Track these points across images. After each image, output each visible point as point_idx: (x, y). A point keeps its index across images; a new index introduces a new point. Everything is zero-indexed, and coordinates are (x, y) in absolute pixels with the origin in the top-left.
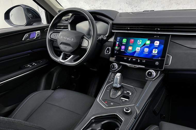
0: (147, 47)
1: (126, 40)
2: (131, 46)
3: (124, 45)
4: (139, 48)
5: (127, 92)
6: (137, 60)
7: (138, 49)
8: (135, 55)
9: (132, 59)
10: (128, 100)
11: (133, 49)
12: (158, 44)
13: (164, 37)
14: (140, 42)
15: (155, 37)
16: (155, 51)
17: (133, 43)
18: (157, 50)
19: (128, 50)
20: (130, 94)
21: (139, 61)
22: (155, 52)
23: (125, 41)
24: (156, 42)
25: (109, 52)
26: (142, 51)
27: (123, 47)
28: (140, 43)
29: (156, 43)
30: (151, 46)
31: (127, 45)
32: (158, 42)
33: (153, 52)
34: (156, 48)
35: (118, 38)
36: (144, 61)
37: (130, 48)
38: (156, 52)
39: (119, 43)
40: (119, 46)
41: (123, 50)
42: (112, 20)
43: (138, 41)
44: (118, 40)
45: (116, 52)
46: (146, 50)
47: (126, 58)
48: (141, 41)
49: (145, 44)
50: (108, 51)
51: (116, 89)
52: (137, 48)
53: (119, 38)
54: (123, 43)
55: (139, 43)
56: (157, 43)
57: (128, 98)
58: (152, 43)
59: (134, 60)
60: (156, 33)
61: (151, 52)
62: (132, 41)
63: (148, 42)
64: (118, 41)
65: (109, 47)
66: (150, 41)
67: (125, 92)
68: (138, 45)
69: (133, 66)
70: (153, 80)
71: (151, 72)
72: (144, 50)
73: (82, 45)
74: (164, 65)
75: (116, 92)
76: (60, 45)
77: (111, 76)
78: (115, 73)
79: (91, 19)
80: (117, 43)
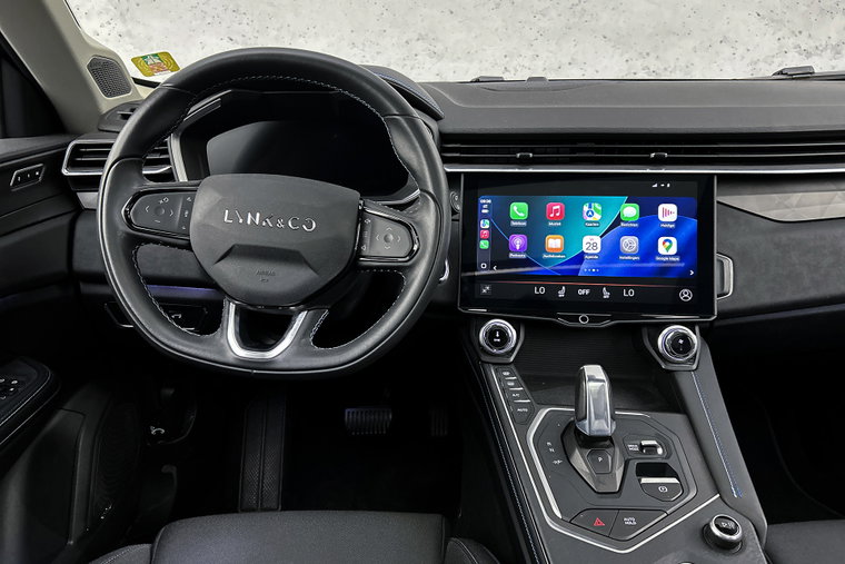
0: (630, 232)
1: (524, 206)
2: (554, 231)
3: (518, 230)
4: (598, 240)
5: (644, 443)
6: (597, 292)
7: (591, 244)
8: (584, 269)
9: (571, 291)
10: (674, 480)
11: (566, 244)
12: (673, 217)
13: (694, 185)
14: (594, 211)
15: (656, 186)
16: (667, 244)
17: (564, 217)
18: (674, 240)
19: (548, 253)
20: (660, 451)
21: (606, 295)
22: (668, 249)
23: (519, 211)
24: (662, 207)
25: (443, 272)
26: (612, 252)
27: (518, 242)
28: (597, 217)
29: (666, 213)
30: (647, 227)
31: (535, 230)
32: (673, 208)
33: (662, 249)
34: (668, 232)
35: (485, 202)
36: (632, 293)
37: (554, 243)
38: (673, 250)
39: (491, 223)
40: (495, 236)
43: (586, 208)
44: (484, 211)
45: (484, 266)
46: (630, 244)
47: (542, 290)
48: (597, 206)
49: (618, 221)
51: (595, 444)
52: (586, 239)
53: (489, 201)
54: (513, 223)
55: (589, 219)
56: (668, 213)
57: (662, 470)
58: (648, 212)
59: (581, 292)
60: (648, 171)
61: (649, 251)
62: (556, 211)
63: (631, 212)
64: (485, 217)
66: (637, 206)
67: (633, 448)
68: (590, 228)
69: (583, 321)
70: (694, 367)
71: (685, 337)
72: (618, 244)
73: (364, 248)
74: (716, 299)
75: (605, 462)
76: (219, 261)
77: (505, 385)
78: (512, 367)
79: (405, 113)
80: (485, 224)
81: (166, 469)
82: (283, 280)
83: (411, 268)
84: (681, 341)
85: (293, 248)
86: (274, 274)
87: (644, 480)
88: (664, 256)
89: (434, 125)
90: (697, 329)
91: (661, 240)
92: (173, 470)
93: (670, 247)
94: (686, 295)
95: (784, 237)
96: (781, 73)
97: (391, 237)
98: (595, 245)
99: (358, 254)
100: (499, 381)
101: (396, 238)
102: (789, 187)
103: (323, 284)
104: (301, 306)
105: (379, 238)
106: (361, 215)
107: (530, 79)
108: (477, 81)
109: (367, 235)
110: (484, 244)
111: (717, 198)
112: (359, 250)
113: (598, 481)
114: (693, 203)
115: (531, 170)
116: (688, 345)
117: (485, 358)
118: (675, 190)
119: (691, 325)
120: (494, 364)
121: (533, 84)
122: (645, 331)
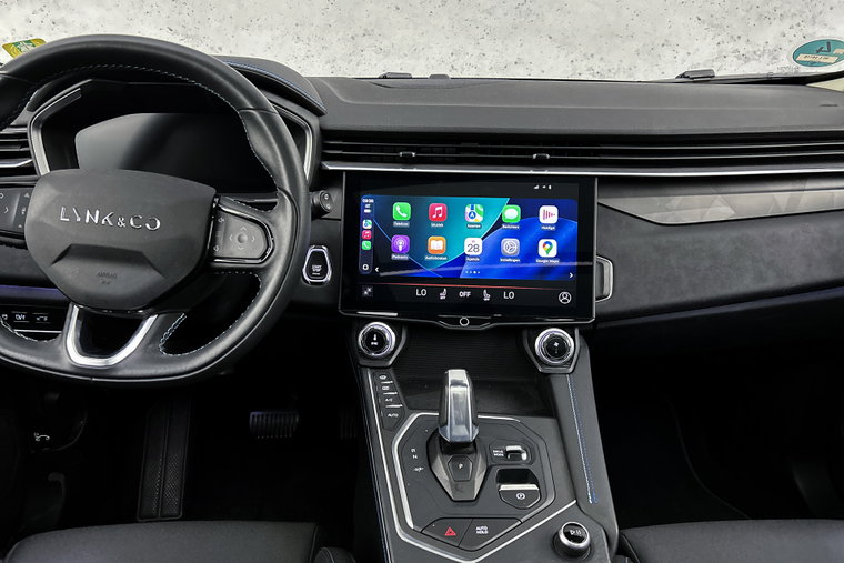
0: (511, 234)
1: (407, 206)
2: (437, 232)
3: (401, 231)
4: (479, 241)
5: (509, 448)
6: (477, 295)
7: (473, 246)
8: (466, 271)
9: (453, 293)
10: (534, 487)
11: (448, 245)
12: (554, 219)
13: (575, 187)
14: (477, 212)
15: (537, 187)
16: (548, 246)
17: (446, 218)
18: (554, 242)
19: (430, 255)
20: (524, 456)
21: (487, 298)
22: (548, 252)
23: (401, 211)
24: (543, 209)
25: (324, 273)
26: (494, 253)
27: (400, 243)
28: (479, 218)
29: (548, 215)
30: (528, 228)
31: (418, 231)
32: (553, 210)
33: (542, 252)
34: (548, 235)
35: (368, 201)
36: (512, 296)
37: (436, 244)
38: (553, 253)
39: (374, 225)
40: (377, 237)
41: (401, 253)
42: (317, 112)
43: (468, 210)
44: (366, 211)
45: (366, 267)
46: (511, 246)
47: (424, 293)
48: (479, 207)
49: (500, 222)
50: (317, 268)
51: (458, 450)
52: (468, 241)
53: (372, 201)
54: (396, 224)
55: (471, 220)
56: (549, 215)
57: (523, 476)
58: (529, 214)
59: (463, 294)
60: (532, 172)
61: (530, 253)
62: (439, 212)
63: (512, 213)
64: (368, 216)
65: (319, 244)
66: (518, 207)
67: (498, 453)
68: (472, 230)
69: (464, 324)
70: (571, 370)
71: (561, 340)
72: (498, 246)
73: (217, 249)
74: (595, 301)
75: (466, 468)
76: (55, 262)
77: (380, 389)
78: (391, 371)
79: (260, 107)
80: (367, 224)
81: (52, 477)
82: (125, 282)
83: (266, 269)
84: (556, 344)
85: (135, 248)
86: (114, 276)
87: (504, 487)
88: (544, 258)
89: (314, 121)
90: (577, 332)
91: (542, 242)
92: (61, 478)
93: (551, 248)
94: (565, 297)
95: (663, 240)
96: (683, 76)
97: (245, 238)
98: (476, 247)
99: (208, 255)
100: (375, 385)
101: (250, 238)
102: (669, 190)
103: (169, 287)
104: (150, 310)
105: (232, 238)
106: (215, 214)
107: (433, 77)
108: (385, 77)
109: (220, 235)
110: (366, 245)
111: (596, 201)
112: (212, 250)
113: (455, 489)
114: (574, 205)
115: (415, 170)
116: (563, 349)
117: (363, 362)
118: (556, 191)
119: (569, 329)
120: (371, 368)
121: (436, 81)
122: (525, 333)
